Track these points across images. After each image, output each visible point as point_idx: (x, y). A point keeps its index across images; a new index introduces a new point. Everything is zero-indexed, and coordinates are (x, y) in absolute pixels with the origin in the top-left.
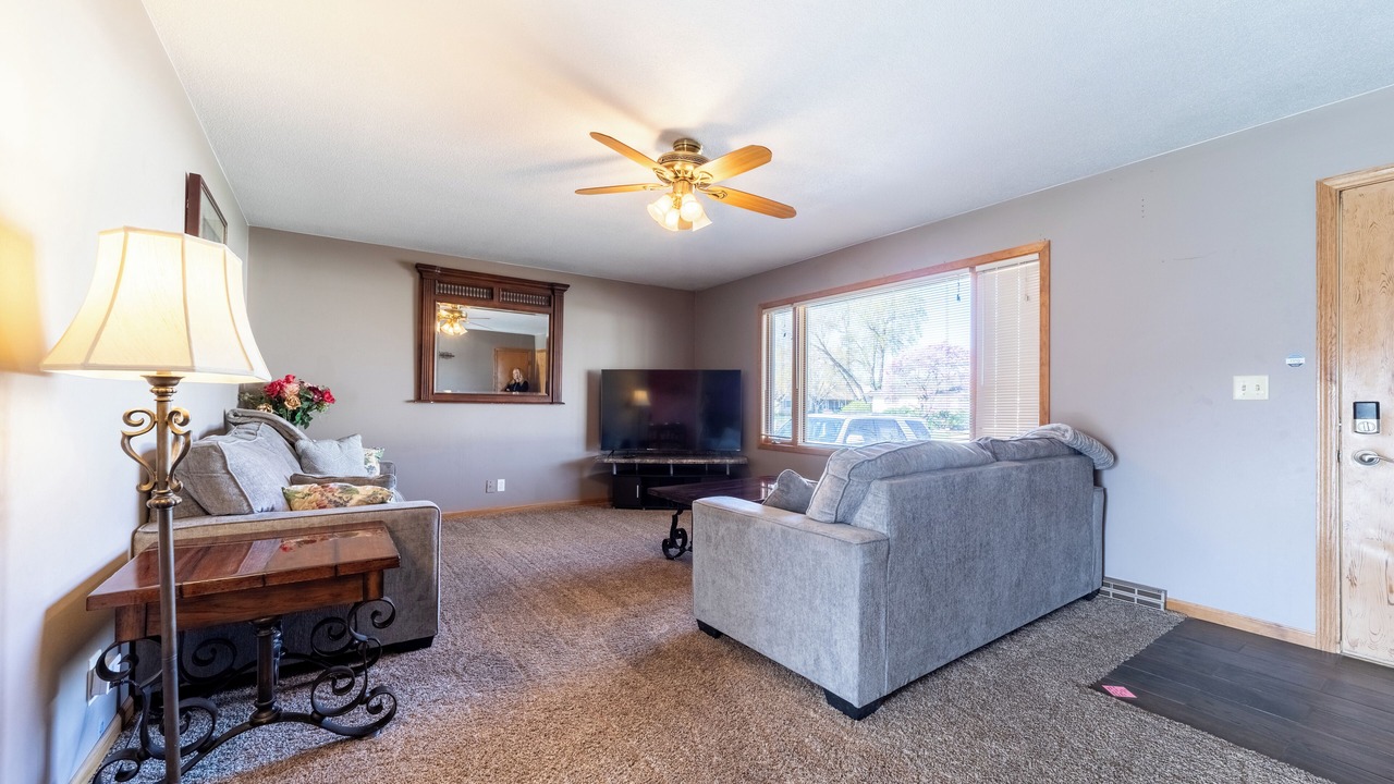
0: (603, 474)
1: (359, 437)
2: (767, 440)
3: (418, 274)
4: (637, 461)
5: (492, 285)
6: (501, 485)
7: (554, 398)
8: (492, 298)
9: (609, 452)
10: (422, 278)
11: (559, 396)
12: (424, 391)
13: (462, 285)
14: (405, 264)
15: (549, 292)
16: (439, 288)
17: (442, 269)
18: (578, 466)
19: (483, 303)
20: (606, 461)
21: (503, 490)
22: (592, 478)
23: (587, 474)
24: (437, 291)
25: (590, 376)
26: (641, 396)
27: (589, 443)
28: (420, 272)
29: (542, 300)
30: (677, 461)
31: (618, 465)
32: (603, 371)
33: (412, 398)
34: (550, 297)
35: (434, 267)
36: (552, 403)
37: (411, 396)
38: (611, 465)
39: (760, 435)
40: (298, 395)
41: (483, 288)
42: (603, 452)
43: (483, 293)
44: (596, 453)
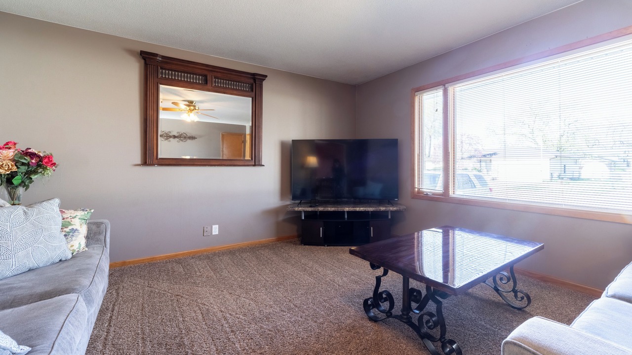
0: (294, 218)
1: (57, 201)
2: (419, 192)
3: (143, 61)
4: (321, 209)
5: (206, 73)
6: (215, 230)
7: (256, 161)
8: (207, 83)
9: (298, 202)
10: (146, 64)
11: (260, 160)
12: (149, 157)
13: (181, 72)
14: (131, 52)
15: (252, 81)
16: (162, 73)
17: (163, 57)
18: (276, 212)
19: (199, 86)
20: (296, 209)
21: (217, 233)
22: (284, 221)
23: (281, 218)
24: (160, 76)
25: (283, 145)
26: (312, 161)
27: (283, 195)
28: (144, 59)
29: (247, 87)
30: (351, 209)
31: (305, 212)
32: (293, 141)
33: (139, 162)
34: (252, 85)
35: (156, 55)
36: (255, 165)
37: (138, 160)
38: (300, 212)
39: (414, 187)
40: (13, 160)
41: (199, 75)
42: (293, 202)
43: (199, 79)
44: (288, 202)
